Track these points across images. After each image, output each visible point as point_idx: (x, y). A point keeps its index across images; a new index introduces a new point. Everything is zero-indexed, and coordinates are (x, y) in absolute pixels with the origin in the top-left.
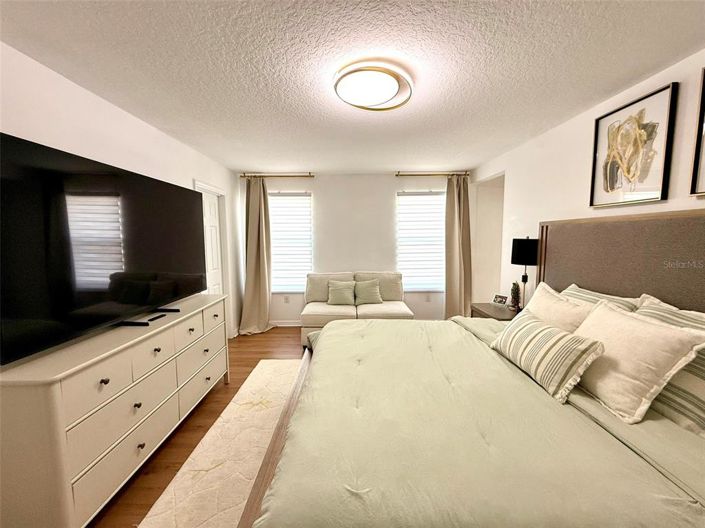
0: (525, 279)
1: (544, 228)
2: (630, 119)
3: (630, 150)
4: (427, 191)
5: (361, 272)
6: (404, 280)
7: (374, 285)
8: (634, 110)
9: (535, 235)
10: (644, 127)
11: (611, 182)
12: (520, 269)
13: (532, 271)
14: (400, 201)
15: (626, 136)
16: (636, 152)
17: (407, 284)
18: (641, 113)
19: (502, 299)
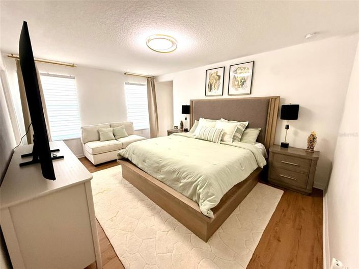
0: (186, 119)
1: (192, 102)
2: (214, 73)
3: (215, 81)
4: (138, 83)
5: (113, 123)
6: (134, 125)
7: (122, 128)
8: (215, 70)
9: (188, 104)
10: (218, 76)
11: (210, 89)
12: (185, 116)
13: (188, 116)
14: (126, 87)
15: (214, 77)
16: (216, 82)
17: (136, 127)
18: (217, 72)
19: (177, 127)
